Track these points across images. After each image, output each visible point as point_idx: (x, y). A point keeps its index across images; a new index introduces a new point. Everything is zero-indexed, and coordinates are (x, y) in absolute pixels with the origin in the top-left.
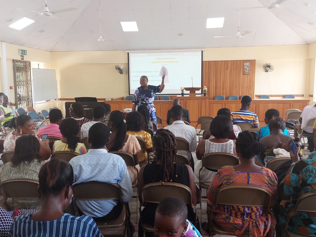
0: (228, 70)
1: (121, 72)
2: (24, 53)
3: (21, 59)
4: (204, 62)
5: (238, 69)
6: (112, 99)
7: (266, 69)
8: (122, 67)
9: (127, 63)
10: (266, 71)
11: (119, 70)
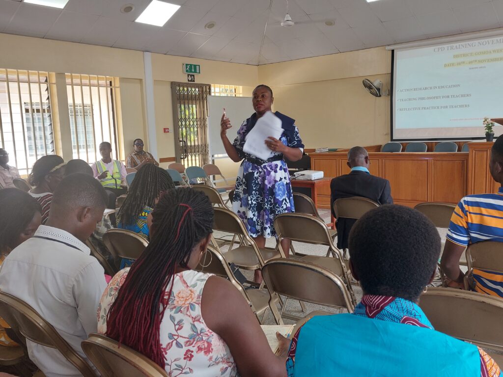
1: (377, 93)
2: (193, 70)
3: (189, 81)
9: (390, 71)
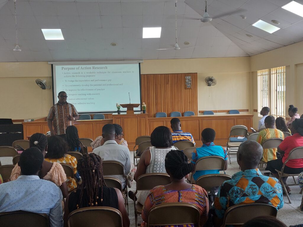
0: (168, 84)
1: (43, 87)
4: (143, 75)
5: (179, 83)
6: (32, 120)
7: (209, 83)
8: (44, 82)
9: (51, 76)
10: (209, 85)
11: (41, 84)
